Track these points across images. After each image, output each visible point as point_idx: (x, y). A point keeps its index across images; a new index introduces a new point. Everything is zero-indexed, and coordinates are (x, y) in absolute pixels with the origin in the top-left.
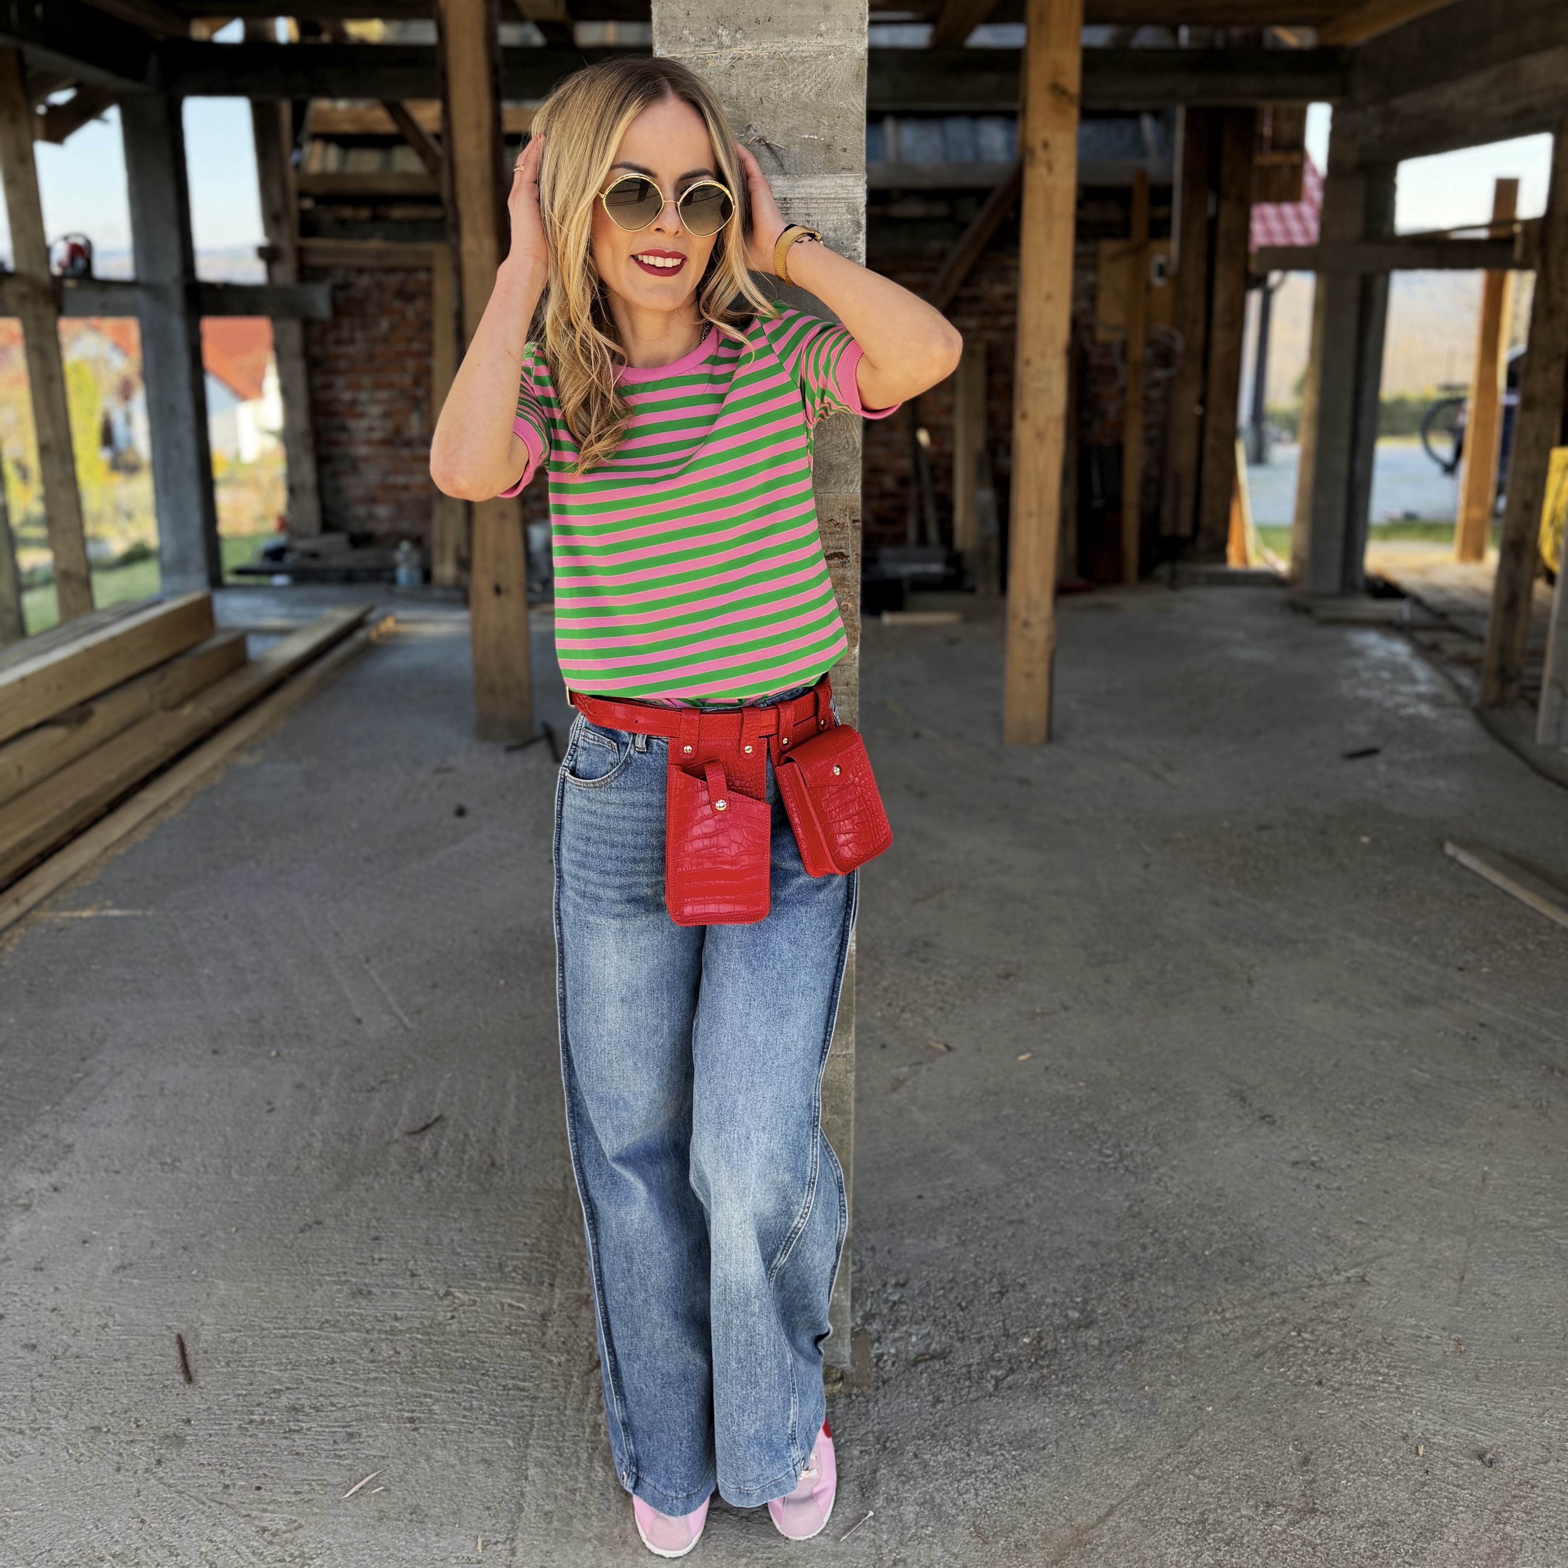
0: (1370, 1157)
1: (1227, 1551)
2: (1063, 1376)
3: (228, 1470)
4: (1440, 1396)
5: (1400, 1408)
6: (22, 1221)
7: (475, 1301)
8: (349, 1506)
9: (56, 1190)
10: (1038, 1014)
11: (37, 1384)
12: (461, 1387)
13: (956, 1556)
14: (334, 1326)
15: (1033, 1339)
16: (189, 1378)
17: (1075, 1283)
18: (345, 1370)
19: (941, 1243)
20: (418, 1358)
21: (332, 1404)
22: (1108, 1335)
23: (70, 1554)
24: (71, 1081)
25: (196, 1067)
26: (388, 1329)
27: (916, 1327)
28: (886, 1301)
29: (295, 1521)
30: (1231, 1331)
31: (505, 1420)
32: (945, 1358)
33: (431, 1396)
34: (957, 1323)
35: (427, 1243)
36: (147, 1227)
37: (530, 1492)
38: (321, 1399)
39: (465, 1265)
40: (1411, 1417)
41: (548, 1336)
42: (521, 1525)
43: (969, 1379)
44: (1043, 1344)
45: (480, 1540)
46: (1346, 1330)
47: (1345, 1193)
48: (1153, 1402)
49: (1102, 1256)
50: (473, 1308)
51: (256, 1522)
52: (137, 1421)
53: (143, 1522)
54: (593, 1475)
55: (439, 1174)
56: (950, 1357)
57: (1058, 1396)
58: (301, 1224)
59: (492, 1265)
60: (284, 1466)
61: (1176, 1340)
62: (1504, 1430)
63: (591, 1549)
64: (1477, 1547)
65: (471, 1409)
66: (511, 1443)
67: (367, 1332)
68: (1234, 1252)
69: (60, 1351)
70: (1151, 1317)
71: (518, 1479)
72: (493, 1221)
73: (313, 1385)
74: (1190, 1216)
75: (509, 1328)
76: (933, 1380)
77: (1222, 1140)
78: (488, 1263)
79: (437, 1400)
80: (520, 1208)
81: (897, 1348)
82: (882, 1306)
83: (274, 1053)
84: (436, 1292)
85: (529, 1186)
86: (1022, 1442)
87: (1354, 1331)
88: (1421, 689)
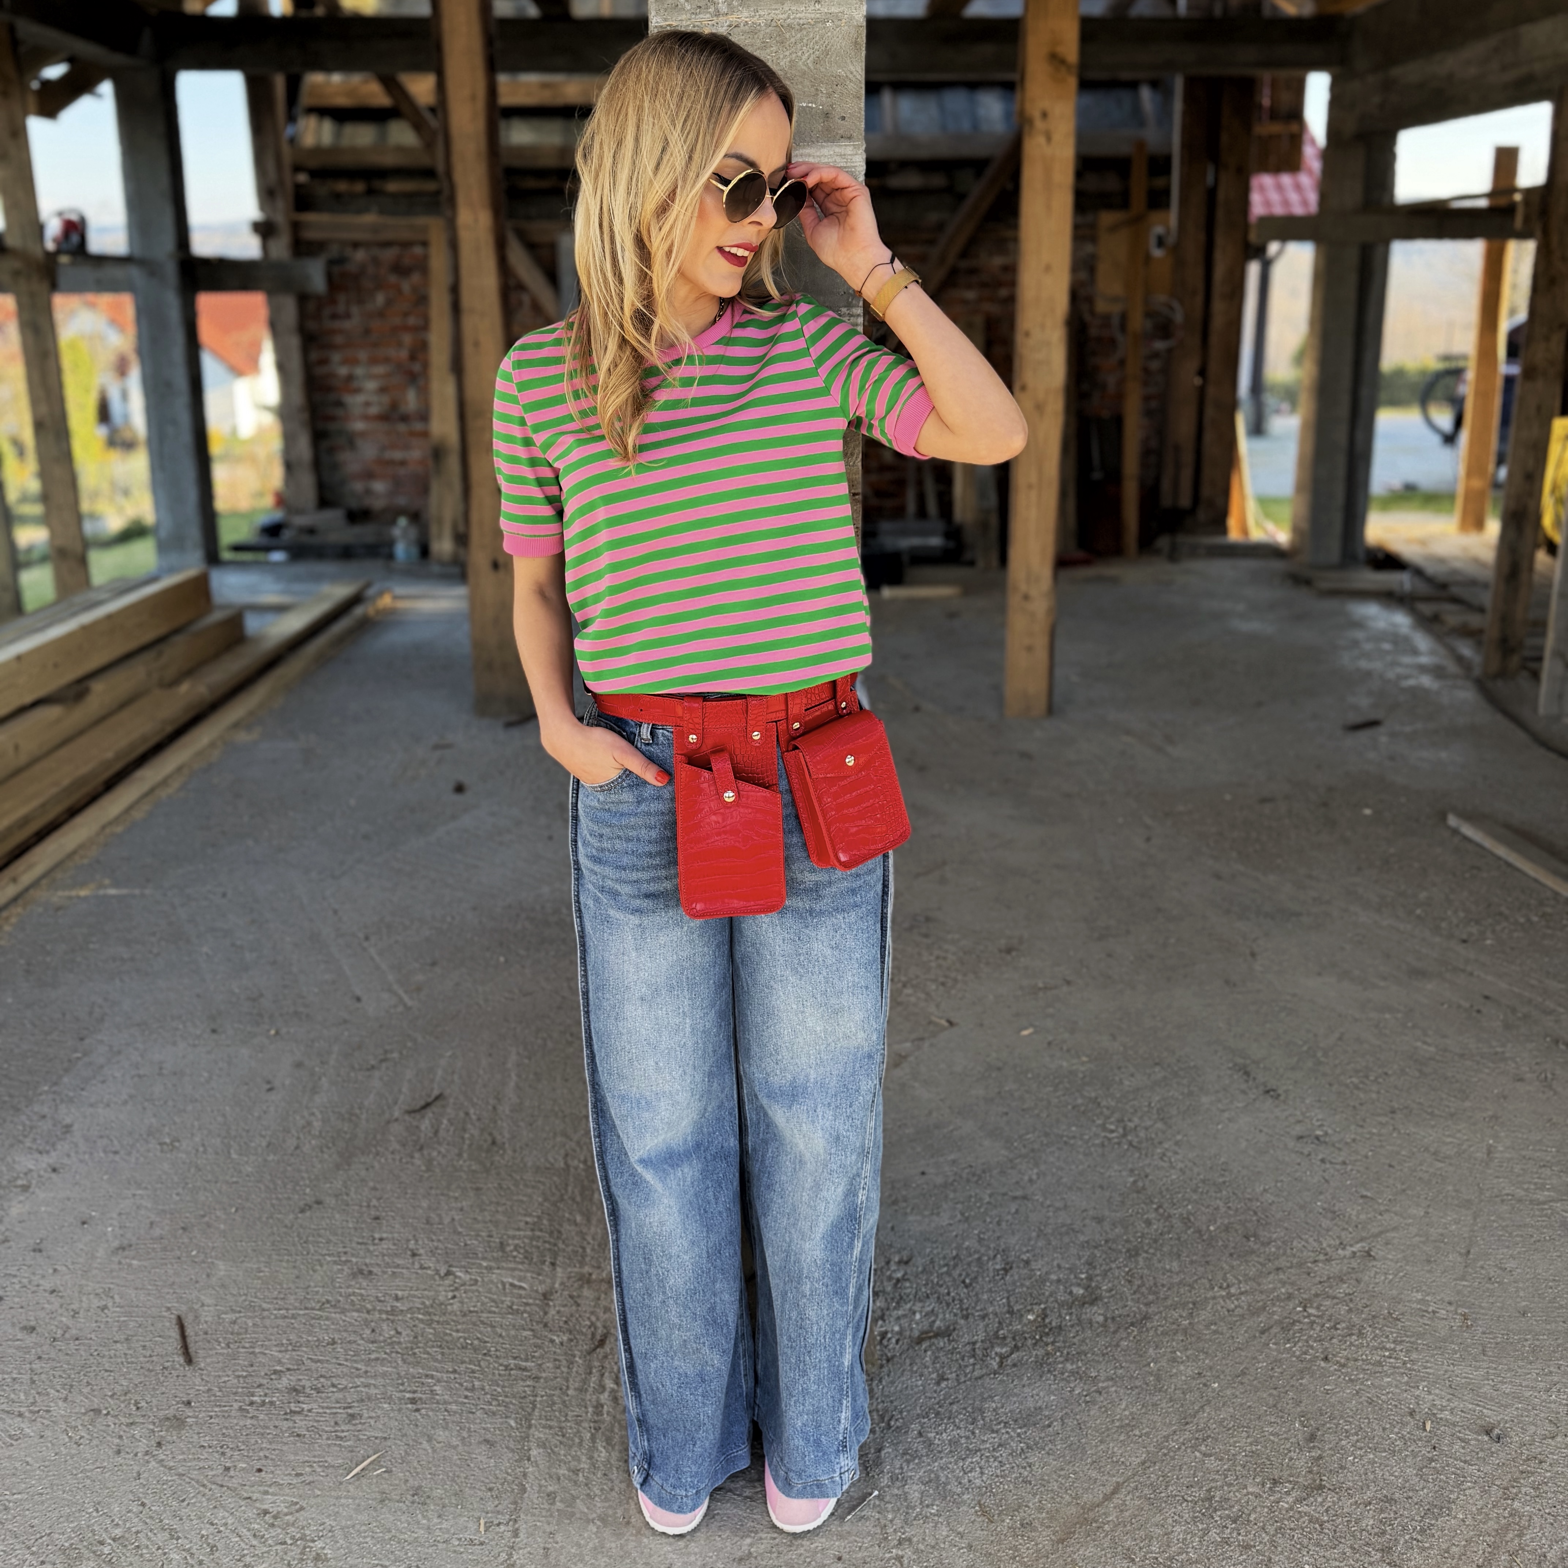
0: (1374, 1131)
1: (1233, 1529)
2: (1068, 1353)
3: (229, 1453)
4: (1446, 1371)
5: (1407, 1383)
6: (20, 1202)
7: (476, 1281)
8: (351, 1488)
9: (54, 1170)
10: (1040, 989)
11: (37, 1366)
12: (463, 1367)
13: (961, 1535)
14: (334, 1306)
15: (1038, 1316)
16: (189, 1360)
17: (1080, 1259)
18: (346, 1350)
19: (944, 1220)
20: (420, 1338)
21: (333, 1386)
22: (1113, 1311)
23: (70, 1538)
24: (70, 1061)
25: (195, 1046)
26: (389, 1309)
27: (920, 1305)
28: (890, 1278)
29: (297, 1503)
30: (1236, 1307)
31: (507, 1400)
32: (949, 1336)
33: (432, 1377)
34: (961, 1301)
35: (428, 1223)
36: (146, 1208)
37: (533, 1473)
38: (322, 1380)
39: (466, 1245)
40: (1417, 1393)
41: (550, 1316)
42: (524, 1506)
43: (974, 1356)
44: (1047, 1321)
45: (482, 1522)
46: (1351, 1305)
47: (1349, 1167)
48: (1158, 1378)
49: (1107, 1233)
50: (474, 1288)
51: (258, 1505)
52: (136, 1403)
53: (143, 1505)
54: (596, 1455)
55: (439, 1152)
56: (954, 1335)
57: (1063, 1374)
58: (302, 1203)
59: (492, 1244)
60: (285, 1448)
61: (1181, 1316)
62: (1512, 1405)
63: (595, 1530)
64: (1484, 1523)
65: (473, 1389)
66: (513, 1423)
67: (368, 1312)
68: (1238, 1227)
69: (60, 1332)
70: (1156, 1293)
71: (520, 1460)
72: (494, 1199)
73: (314, 1366)
74: (1195, 1191)
75: (511, 1307)
76: (936, 1358)
77: (1226, 1115)
78: (489, 1242)
79: (439, 1381)
80: (521, 1187)
81: (900, 1326)
82: (885, 1283)
83: (273, 1032)
84: (437, 1272)
85: (530, 1164)
86: (1027, 1419)
87: (1360, 1306)
88: (1424, 660)
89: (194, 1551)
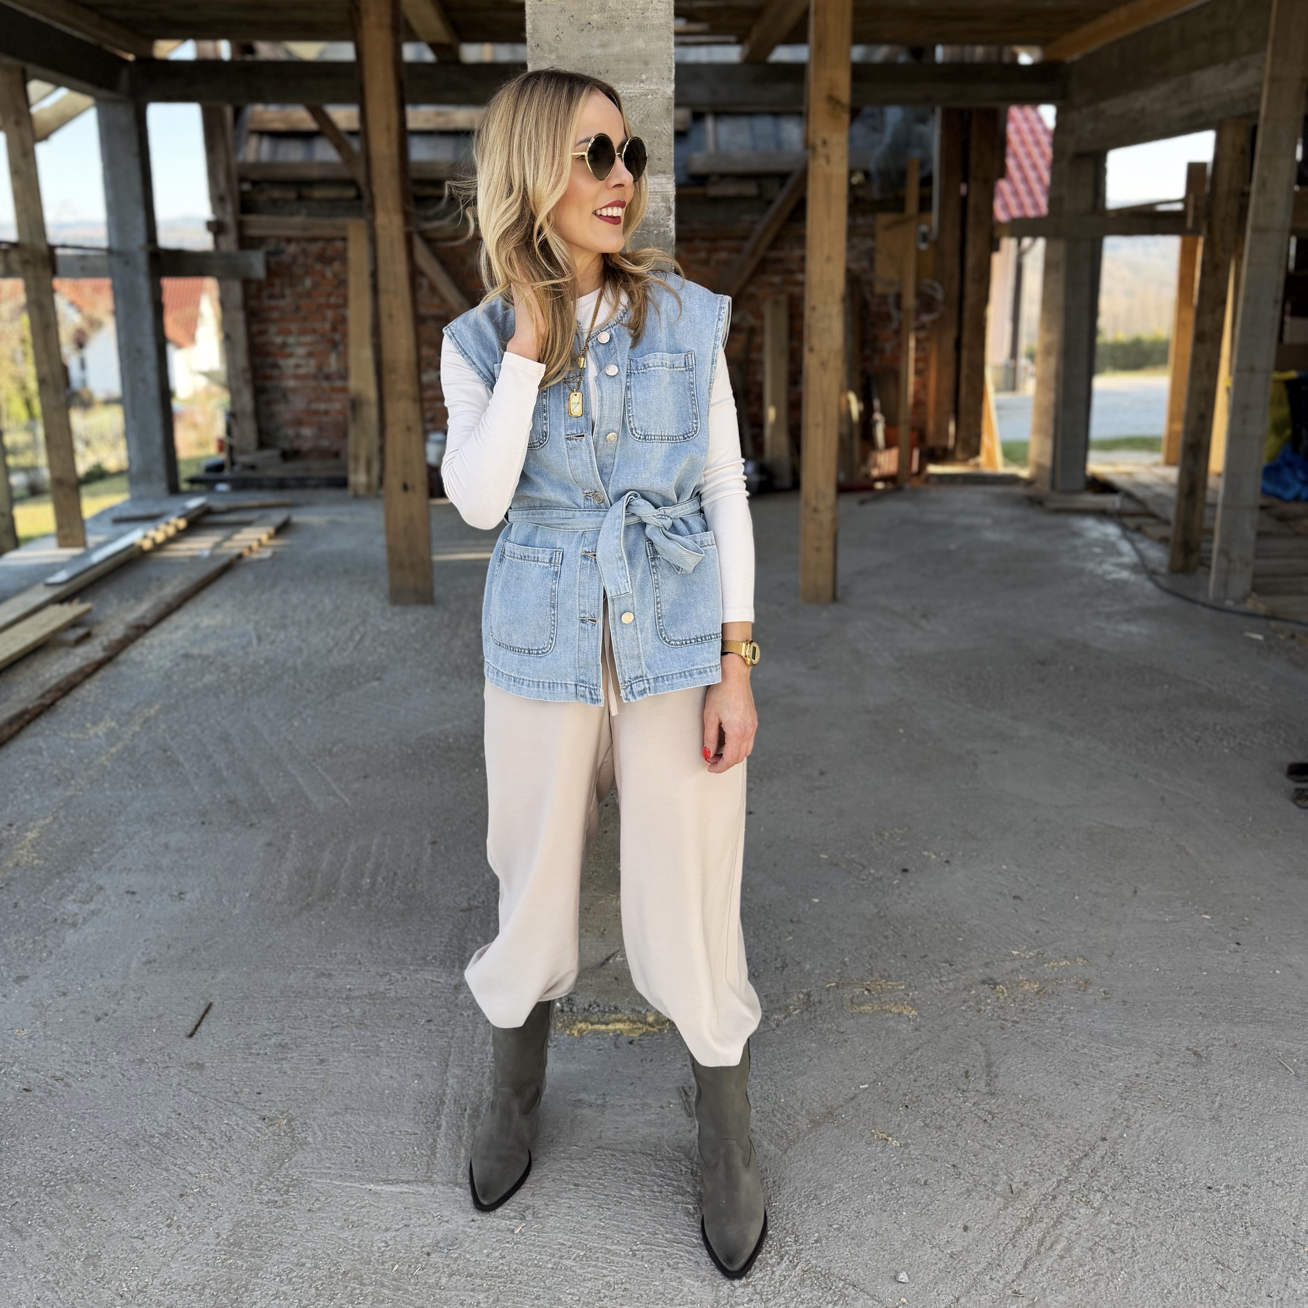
3: (236, 1083)
6: (72, 934)
7: (406, 979)
9: (94, 914)
12: (399, 1031)
14: (305, 995)
18: (315, 1022)
20: (367, 1014)
21: (308, 1043)
23: (129, 1134)
25: (190, 832)
26: (345, 996)
31: (431, 1050)
33: (377, 1037)
35: (370, 943)
36: (164, 937)
37: (450, 1093)
38: (299, 1039)
39: (398, 956)
42: (445, 1112)
50: (405, 983)
51: (259, 1113)
52: (169, 1055)
53: (179, 1114)
55: (376, 898)
59: (417, 956)
60: (276, 1080)
65: (406, 1044)
66: (435, 1064)
67: (330, 998)
71: (441, 1086)
72: (417, 927)
73: (293, 1031)
74: (921, 917)
75: (431, 994)
78: (415, 954)
79: (382, 1039)
80: (437, 919)
83: (248, 823)
84: (378, 973)
85: (443, 905)
89: (217, 1140)
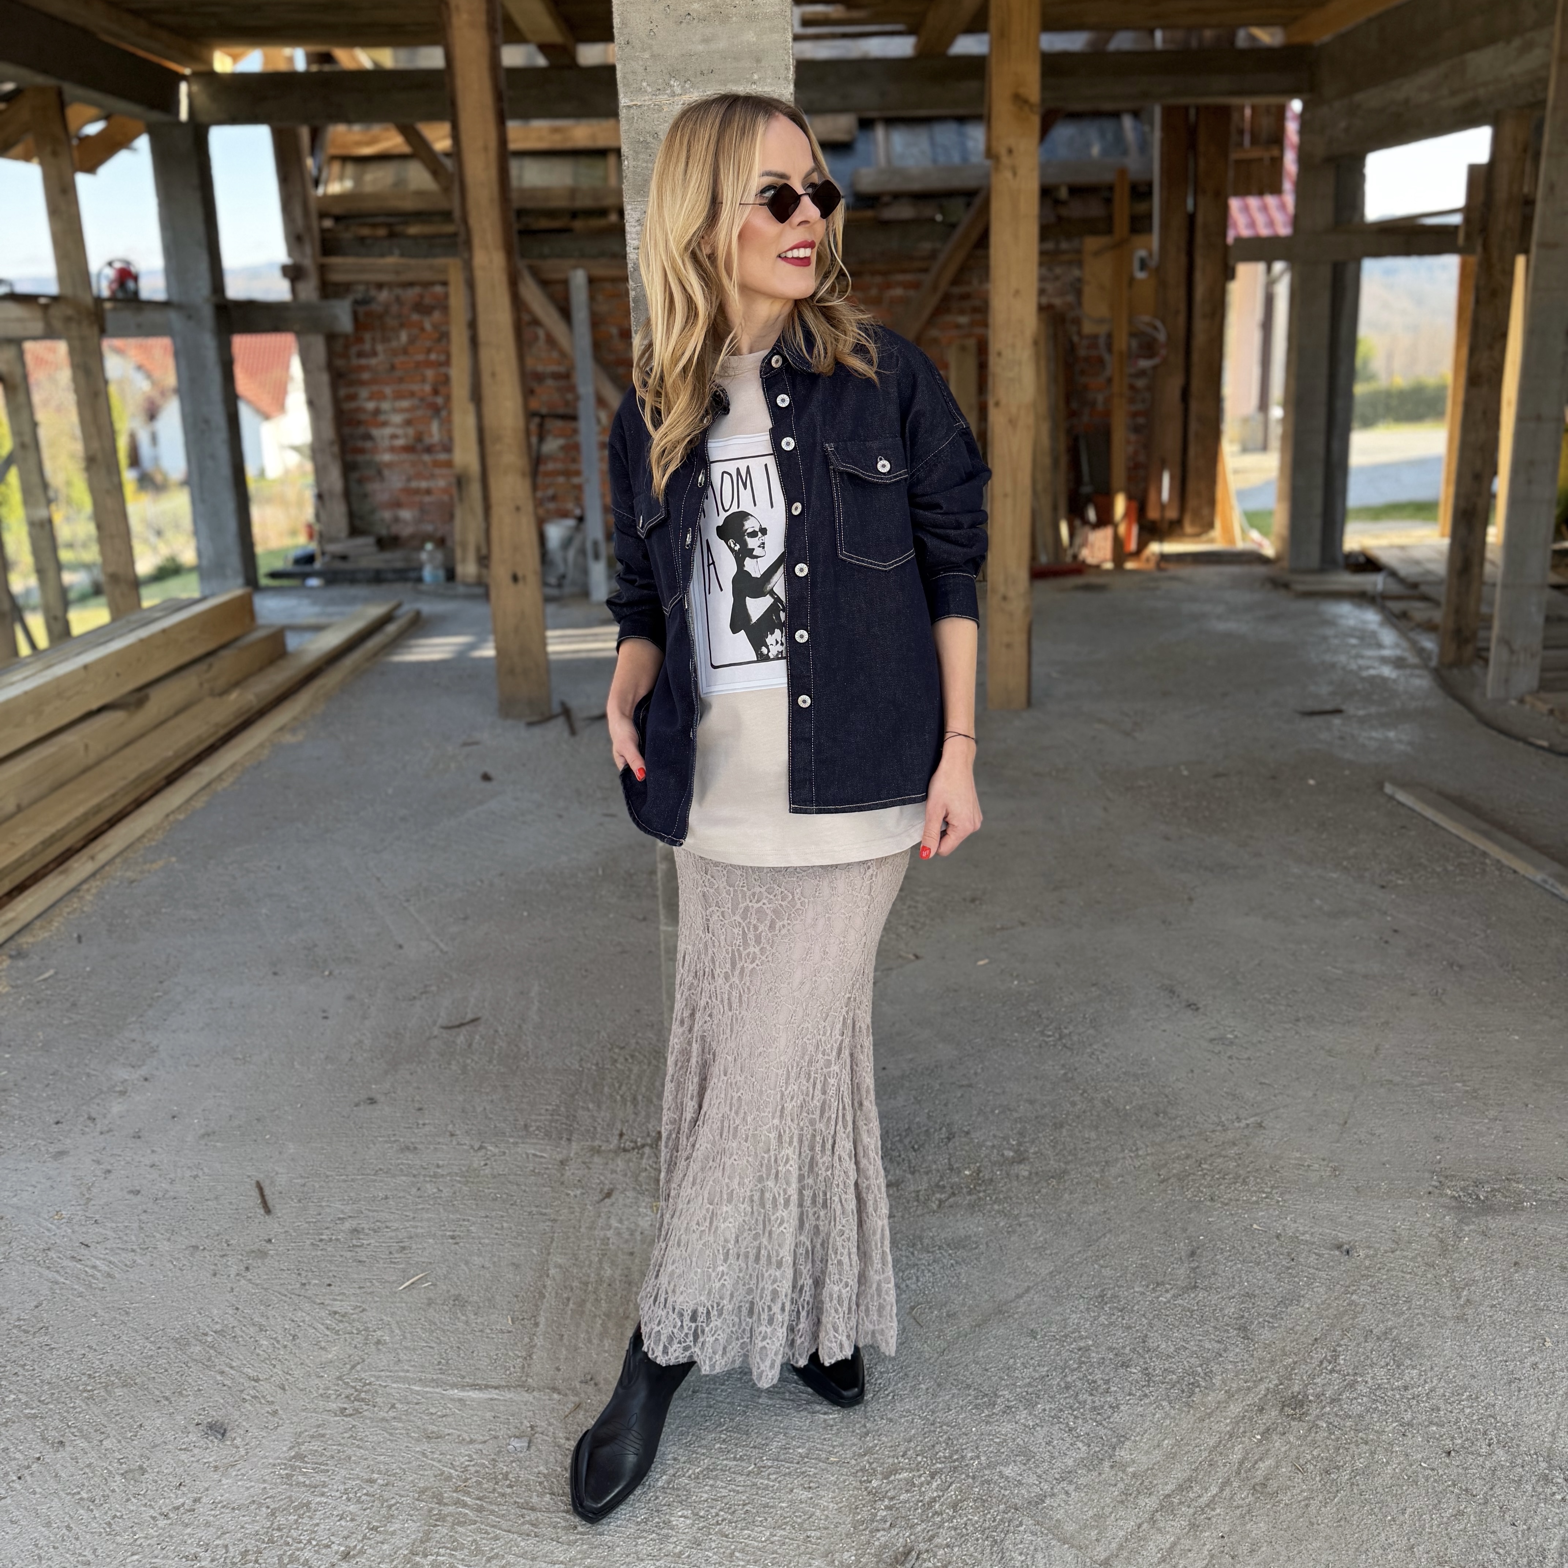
0: (1279, 1034)
2: (996, 1198)
3: (304, 1274)
4: (1312, 1207)
5: (1277, 1216)
6: (120, 1103)
7: (504, 1153)
8: (404, 1295)
9: (146, 1079)
10: (997, 929)
11: (144, 1217)
12: (494, 1214)
14: (386, 1173)
15: (973, 1172)
16: (268, 1211)
17: (1012, 1130)
18: (397, 1203)
19: (900, 1103)
20: (458, 1194)
21: (387, 1227)
22: (1037, 1168)
23: (179, 1332)
24: (152, 998)
25: (259, 985)
26: (432, 1173)
29: (360, 1306)
30: (1142, 1164)
31: (530, 1235)
33: (468, 1220)
34: (909, 1161)
35: (463, 1111)
36: (225, 1105)
37: (551, 1284)
38: (378, 1223)
39: (496, 1127)
40: (1285, 1222)
41: (566, 1177)
42: (544, 1306)
43: (918, 1201)
44: (981, 1175)
45: (510, 1317)
46: (1240, 1162)
47: (1253, 1062)
48: (1069, 1215)
49: (1037, 1111)
50: (502, 1157)
51: (329, 1308)
52: (227, 1241)
53: (237, 1309)
55: (473, 1060)
56: (903, 1186)
57: (990, 1212)
58: (356, 1100)
59: (518, 1126)
60: (349, 1270)
61: (1094, 1171)
65: (502, 1228)
66: (535, 1252)
67: (414, 1176)
68: (1151, 1106)
69: (160, 1195)
70: (1075, 1155)
71: (541, 1276)
72: (519, 1093)
73: (371, 1214)
74: (1116, 1080)
75: (533, 1171)
77: (1150, 1024)
78: (515, 1125)
79: (474, 1223)
80: (542, 1084)
83: (327, 973)
84: (472, 1147)
85: (550, 1067)
86: (958, 1244)
87: (1247, 1162)
88: (1386, 653)
89: (279, 1338)
